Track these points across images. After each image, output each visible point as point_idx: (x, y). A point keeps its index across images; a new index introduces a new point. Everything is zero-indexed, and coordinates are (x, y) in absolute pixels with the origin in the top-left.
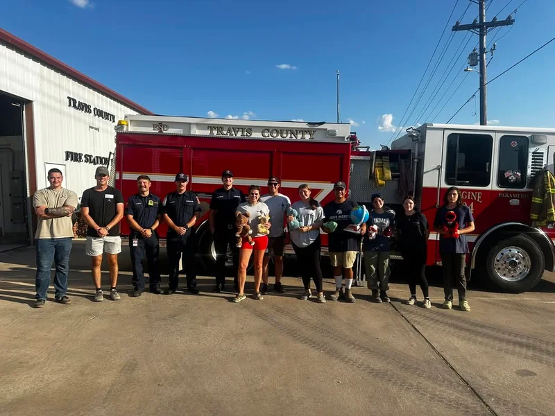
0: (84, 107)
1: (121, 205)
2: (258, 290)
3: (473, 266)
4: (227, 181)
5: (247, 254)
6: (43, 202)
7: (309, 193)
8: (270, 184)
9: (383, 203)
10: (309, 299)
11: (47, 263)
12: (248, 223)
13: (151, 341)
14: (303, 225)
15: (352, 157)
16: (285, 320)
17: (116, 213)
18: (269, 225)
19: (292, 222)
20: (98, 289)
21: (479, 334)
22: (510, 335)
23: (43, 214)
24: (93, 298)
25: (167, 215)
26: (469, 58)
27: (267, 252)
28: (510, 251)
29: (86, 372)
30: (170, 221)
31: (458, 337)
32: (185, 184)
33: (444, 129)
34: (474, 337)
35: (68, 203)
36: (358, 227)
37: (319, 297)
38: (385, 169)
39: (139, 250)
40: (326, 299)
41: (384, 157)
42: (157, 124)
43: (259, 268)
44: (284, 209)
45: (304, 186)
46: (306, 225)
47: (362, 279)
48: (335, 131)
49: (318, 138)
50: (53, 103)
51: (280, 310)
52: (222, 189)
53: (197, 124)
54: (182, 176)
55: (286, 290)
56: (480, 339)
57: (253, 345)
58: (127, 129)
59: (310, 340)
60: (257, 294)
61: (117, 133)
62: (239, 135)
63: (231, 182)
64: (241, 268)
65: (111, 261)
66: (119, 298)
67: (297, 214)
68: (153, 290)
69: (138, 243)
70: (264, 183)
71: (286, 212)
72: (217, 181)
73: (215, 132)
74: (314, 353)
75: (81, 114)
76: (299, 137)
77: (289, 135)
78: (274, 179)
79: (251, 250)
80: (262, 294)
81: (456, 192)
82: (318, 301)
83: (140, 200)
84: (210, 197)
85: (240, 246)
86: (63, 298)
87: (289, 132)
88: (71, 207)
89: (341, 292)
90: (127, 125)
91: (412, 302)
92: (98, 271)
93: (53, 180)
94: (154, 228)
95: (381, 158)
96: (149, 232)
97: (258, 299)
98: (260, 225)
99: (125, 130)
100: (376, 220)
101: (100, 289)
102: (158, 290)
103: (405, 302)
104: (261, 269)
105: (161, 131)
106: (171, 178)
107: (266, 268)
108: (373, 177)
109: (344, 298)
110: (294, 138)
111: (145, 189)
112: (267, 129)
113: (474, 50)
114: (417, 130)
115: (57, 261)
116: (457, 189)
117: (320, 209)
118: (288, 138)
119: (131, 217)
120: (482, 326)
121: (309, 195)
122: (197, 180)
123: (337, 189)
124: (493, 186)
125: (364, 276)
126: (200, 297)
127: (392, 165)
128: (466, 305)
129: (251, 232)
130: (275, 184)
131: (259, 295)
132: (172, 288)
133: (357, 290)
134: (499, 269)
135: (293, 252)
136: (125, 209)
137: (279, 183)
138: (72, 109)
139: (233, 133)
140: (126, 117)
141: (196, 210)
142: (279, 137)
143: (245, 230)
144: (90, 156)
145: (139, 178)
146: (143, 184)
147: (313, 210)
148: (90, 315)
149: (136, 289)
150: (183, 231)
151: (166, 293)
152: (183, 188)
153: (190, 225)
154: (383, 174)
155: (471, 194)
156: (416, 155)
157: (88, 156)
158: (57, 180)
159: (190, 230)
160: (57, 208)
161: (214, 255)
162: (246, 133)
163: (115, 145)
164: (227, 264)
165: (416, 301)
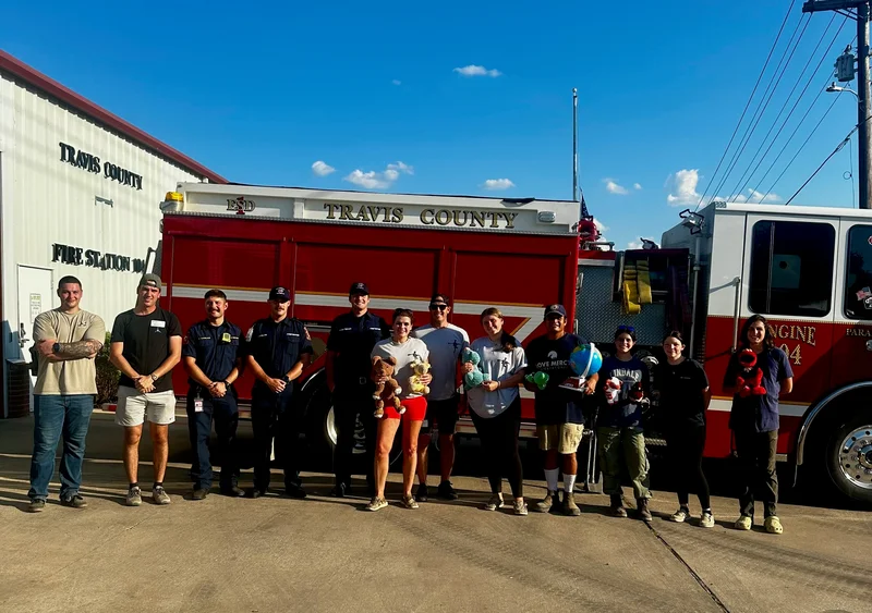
0: (87, 162)
1: (177, 341)
2: (409, 493)
3: (800, 461)
4: (358, 301)
5: (391, 427)
6: (50, 333)
7: (499, 323)
8: (433, 307)
9: (631, 344)
10: (498, 509)
11: (52, 437)
12: (393, 376)
13: (234, 559)
14: (490, 379)
15: (580, 261)
16: (454, 537)
17: (169, 353)
18: (429, 378)
19: (470, 374)
20: (132, 485)
21: (784, 564)
22: (838, 568)
23: (50, 352)
24: (124, 502)
25: (252, 357)
26: (836, 65)
27: (426, 425)
28: (868, 433)
29: (138, 594)
30: (259, 368)
31: (747, 567)
32: (286, 305)
33: (747, 213)
34: (773, 568)
35: (90, 336)
36: (582, 381)
37: (516, 506)
38: (640, 283)
39: (204, 419)
40: (530, 509)
41: (638, 262)
42: (235, 199)
43: (410, 454)
44: (458, 350)
45: (490, 311)
46: (495, 378)
47: (597, 482)
48: (551, 214)
49: (522, 226)
50: (35, 156)
51: (448, 525)
52: (349, 315)
53: (305, 200)
54: (281, 291)
55: (460, 496)
56: (782, 571)
57: (401, 567)
58: (182, 208)
59: (495, 564)
60: (408, 499)
61: (164, 215)
62: (380, 219)
63: (366, 303)
64: (380, 452)
65: (157, 436)
66: (169, 501)
67: (478, 359)
68: (226, 490)
69: (204, 406)
70: (423, 305)
71: (460, 356)
72: (341, 301)
73: (337, 215)
74: (500, 580)
75: (82, 173)
76: (488, 223)
77: (469, 221)
78: (441, 298)
79: (398, 421)
80: (418, 500)
81: (761, 325)
82: (514, 512)
83: (207, 332)
84: (327, 329)
85: (380, 416)
86: (73, 500)
87: (469, 215)
88: (95, 342)
89: (555, 499)
90: (182, 201)
91: (681, 518)
92: (134, 453)
93: (66, 296)
94: (230, 380)
95: (635, 264)
96: (221, 388)
97: (410, 507)
98: (414, 377)
99: (178, 209)
100: (618, 372)
101: (135, 485)
102: (235, 489)
103: (668, 518)
104: (415, 455)
105: (241, 212)
106: (262, 296)
107: (424, 455)
108: (619, 297)
109: (560, 508)
110: (478, 226)
111: (217, 314)
112: (430, 210)
113: (847, 50)
114: (698, 215)
115: (68, 434)
116: (763, 320)
117: (520, 351)
118: (467, 226)
119: (192, 360)
120: (794, 555)
121: (500, 328)
122: (303, 299)
123: (550, 317)
124: (836, 315)
125: (601, 476)
126: (308, 503)
127: (654, 276)
128: (776, 523)
129: (399, 390)
130: (443, 308)
131: (412, 501)
132: (259, 488)
133: (586, 498)
134: (848, 466)
135: (473, 431)
136: (185, 347)
137: (450, 304)
138: (67, 165)
139: (369, 216)
140: (179, 186)
141: (304, 351)
142: (451, 224)
143: (389, 388)
144: (96, 254)
145: (209, 295)
146: (215, 305)
147: (507, 352)
148: (124, 524)
149: (197, 488)
150: (281, 385)
151: (249, 494)
152: (281, 312)
153: (292, 376)
154: (637, 291)
155: (796, 328)
156: (697, 257)
157: (93, 253)
158: (73, 295)
159: (292, 387)
160: (71, 343)
161: (333, 434)
162: (391, 217)
163: (160, 236)
164: (354, 451)
165: (688, 516)
